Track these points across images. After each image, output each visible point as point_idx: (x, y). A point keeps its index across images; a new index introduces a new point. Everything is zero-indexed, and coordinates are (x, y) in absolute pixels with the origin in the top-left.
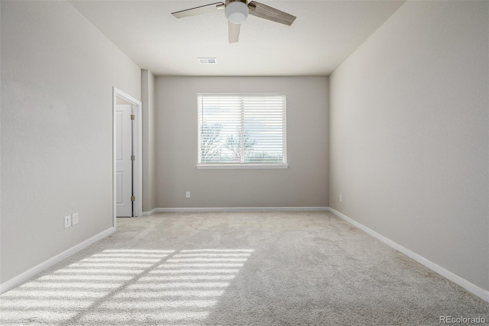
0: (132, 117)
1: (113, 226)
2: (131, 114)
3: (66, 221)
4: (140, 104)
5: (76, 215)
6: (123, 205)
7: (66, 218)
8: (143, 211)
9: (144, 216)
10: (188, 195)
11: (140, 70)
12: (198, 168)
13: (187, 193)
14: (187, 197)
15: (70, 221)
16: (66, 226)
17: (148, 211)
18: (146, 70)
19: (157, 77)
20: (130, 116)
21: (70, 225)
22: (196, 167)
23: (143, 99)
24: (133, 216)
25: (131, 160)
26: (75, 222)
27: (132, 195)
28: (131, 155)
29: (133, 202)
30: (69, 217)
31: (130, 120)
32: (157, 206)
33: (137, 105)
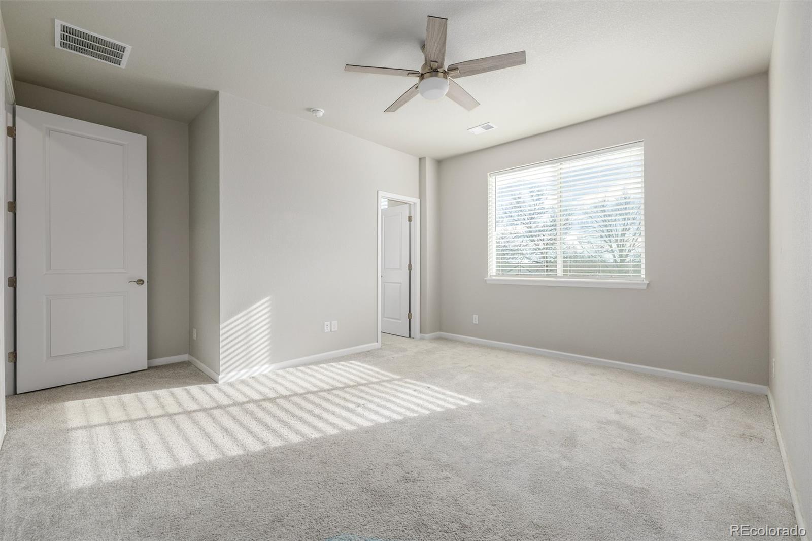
0: (410, 219)
1: (377, 342)
2: (408, 215)
3: (326, 326)
4: (417, 201)
5: (335, 322)
6: (400, 321)
7: (326, 323)
8: (421, 333)
9: (422, 339)
10: (476, 319)
11: (418, 160)
12: (488, 282)
13: (474, 316)
14: (474, 322)
15: (329, 326)
16: (326, 331)
17: (427, 334)
18: (424, 158)
19: (440, 163)
20: (407, 218)
21: (329, 330)
22: (486, 280)
23: (422, 195)
24: (410, 337)
25: (409, 269)
26: (334, 329)
27: (410, 311)
28: (408, 263)
29: (410, 320)
30: (329, 323)
31: (408, 223)
32: (440, 330)
33: (414, 203)
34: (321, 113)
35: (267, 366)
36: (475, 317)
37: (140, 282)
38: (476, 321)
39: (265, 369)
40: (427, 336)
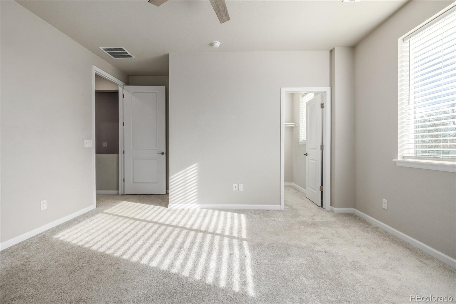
0: (322, 106)
1: (280, 205)
2: (320, 103)
3: (234, 186)
4: (328, 89)
5: (242, 185)
7: (234, 185)
8: (331, 204)
9: (331, 211)
10: (385, 203)
11: (328, 53)
12: (398, 164)
13: (384, 199)
14: (383, 207)
15: (237, 187)
16: (234, 190)
18: (334, 49)
19: (354, 48)
20: (320, 105)
21: (237, 189)
22: (395, 162)
23: (332, 83)
24: (322, 207)
25: (321, 149)
26: (242, 189)
27: (322, 185)
28: (321, 144)
29: (322, 192)
30: (237, 185)
31: (320, 109)
32: (355, 207)
33: (325, 92)
34: (218, 44)
35: (194, 204)
36: (385, 201)
37: (163, 154)
38: (385, 206)
39: (194, 206)
40: (336, 209)
